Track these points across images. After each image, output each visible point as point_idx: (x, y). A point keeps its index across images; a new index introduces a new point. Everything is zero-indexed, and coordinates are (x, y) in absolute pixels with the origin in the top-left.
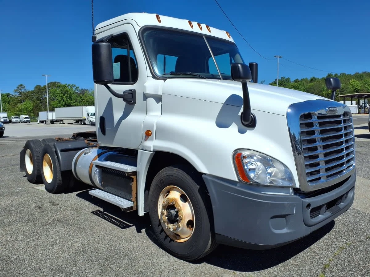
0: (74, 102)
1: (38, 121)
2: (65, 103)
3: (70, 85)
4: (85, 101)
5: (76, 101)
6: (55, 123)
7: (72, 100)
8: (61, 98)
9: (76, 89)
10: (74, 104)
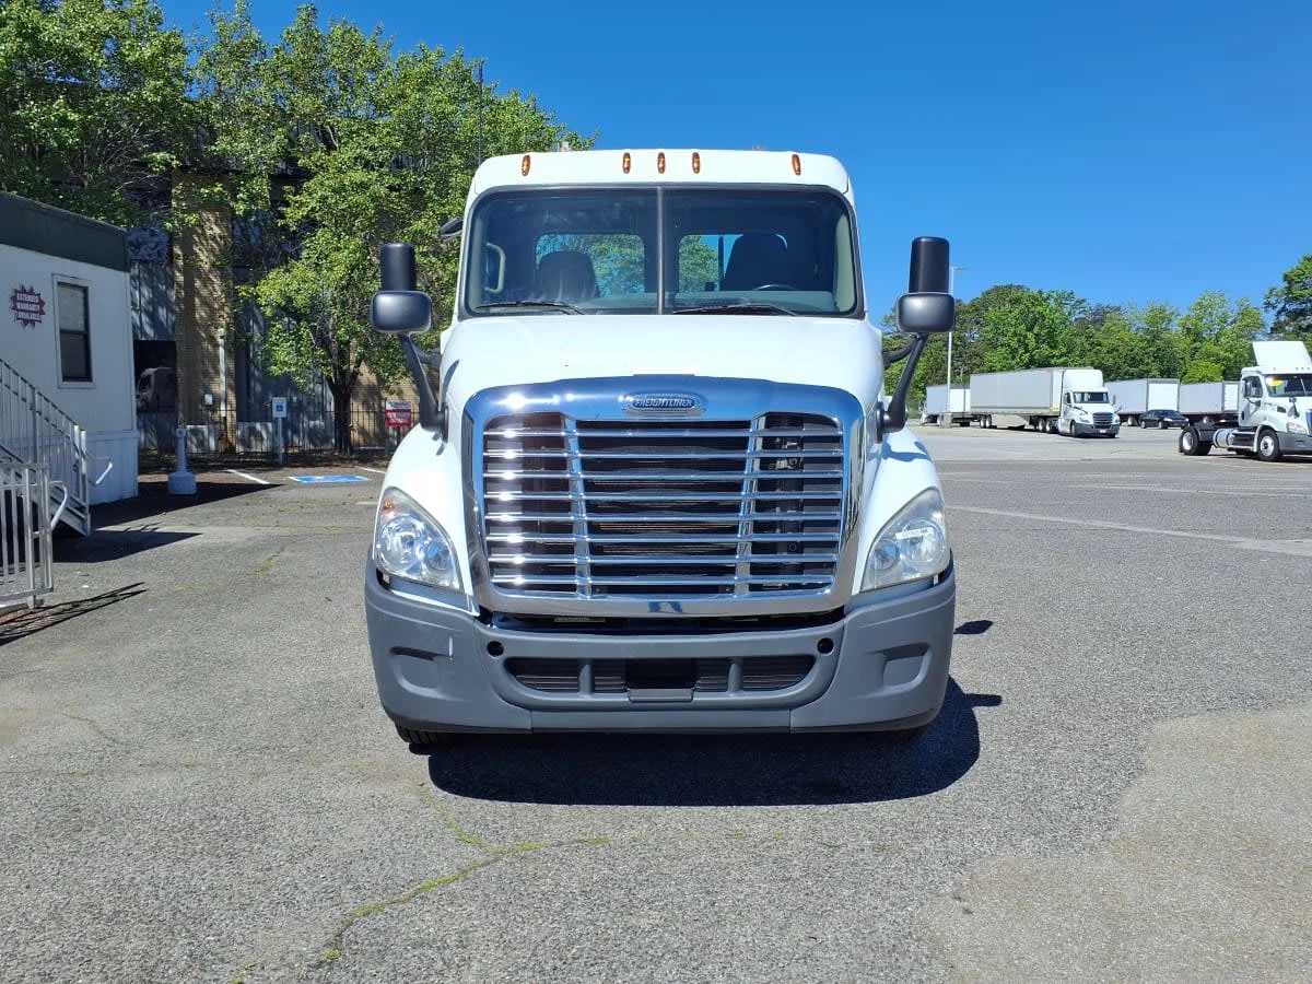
0: (1062, 355)
1: (924, 416)
2: (1032, 356)
3: (1054, 295)
4: (1105, 350)
5: (1070, 351)
6: (971, 423)
7: (1055, 347)
8: (1019, 341)
9: (1074, 307)
10: (1064, 359)
